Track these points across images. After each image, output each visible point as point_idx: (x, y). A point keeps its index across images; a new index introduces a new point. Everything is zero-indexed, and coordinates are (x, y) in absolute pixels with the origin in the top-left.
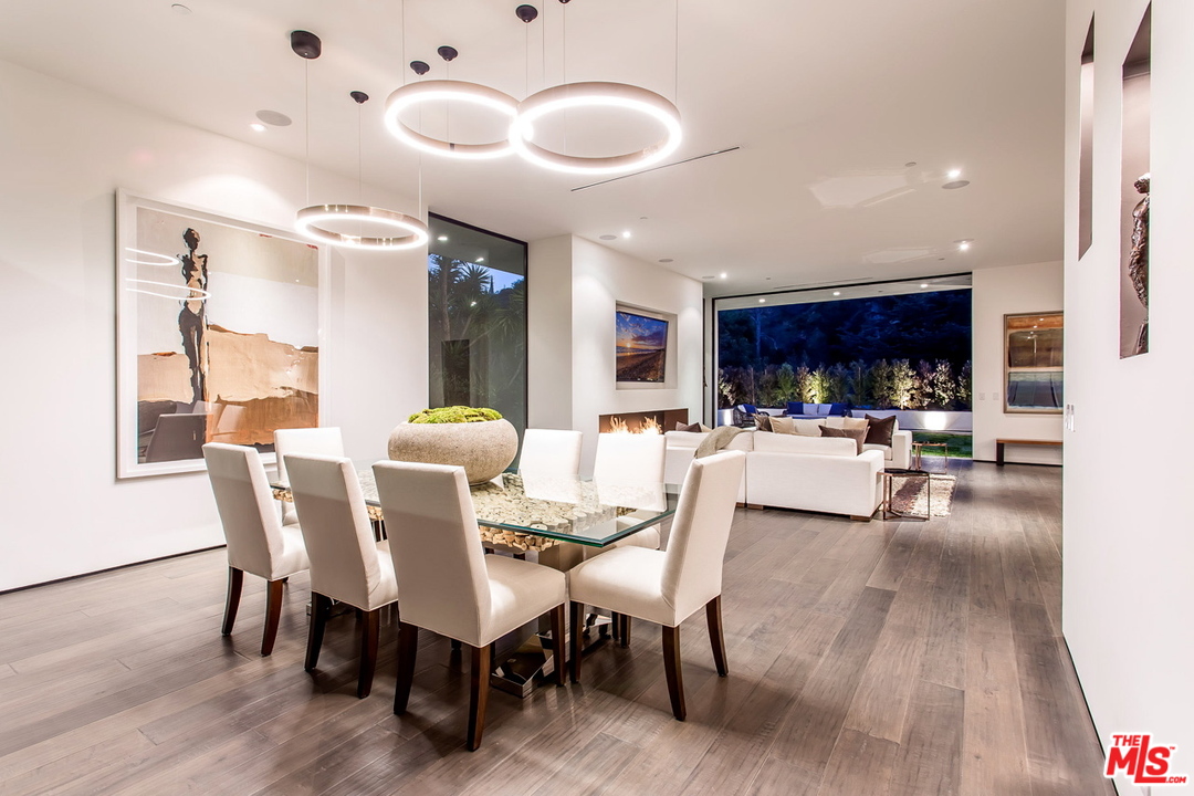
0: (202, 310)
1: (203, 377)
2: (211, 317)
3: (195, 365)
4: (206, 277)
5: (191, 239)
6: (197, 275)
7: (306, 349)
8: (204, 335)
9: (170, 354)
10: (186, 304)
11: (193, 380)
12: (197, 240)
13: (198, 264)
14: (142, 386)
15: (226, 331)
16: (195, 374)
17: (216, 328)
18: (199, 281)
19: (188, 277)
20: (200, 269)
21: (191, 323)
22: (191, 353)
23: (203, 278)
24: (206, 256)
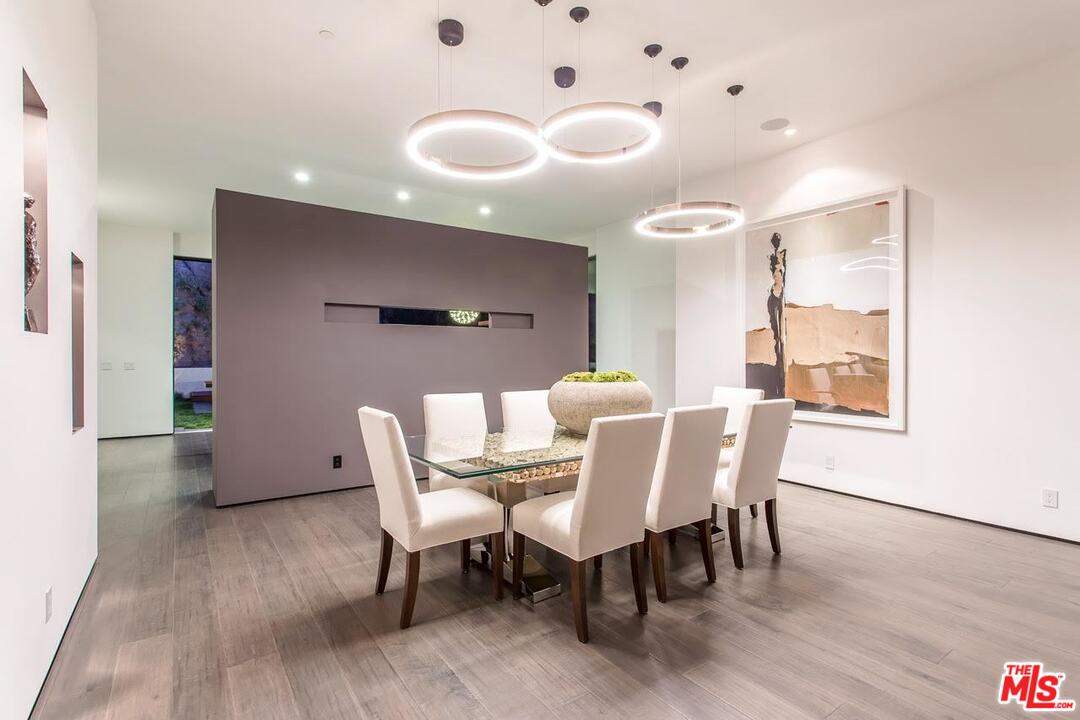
0: (782, 294)
1: (782, 345)
3: (777, 337)
4: (784, 266)
5: (776, 240)
6: (779, 266)
7: (872, 313)
8: (783, 313)
9: (762, 329)
10: (772, 291)
11: (776, 347)
12: (779, 240)
13: (780, 260)
14: (749, 352)
15: (799, 307)
16: (777, 343)
17: (792, 305)
18: (781, 271)
19: (773, 270)
20: (781, 263)
21: (775, 304)
22: (775, 327)
23: (783, 268)
24: (785, 250)
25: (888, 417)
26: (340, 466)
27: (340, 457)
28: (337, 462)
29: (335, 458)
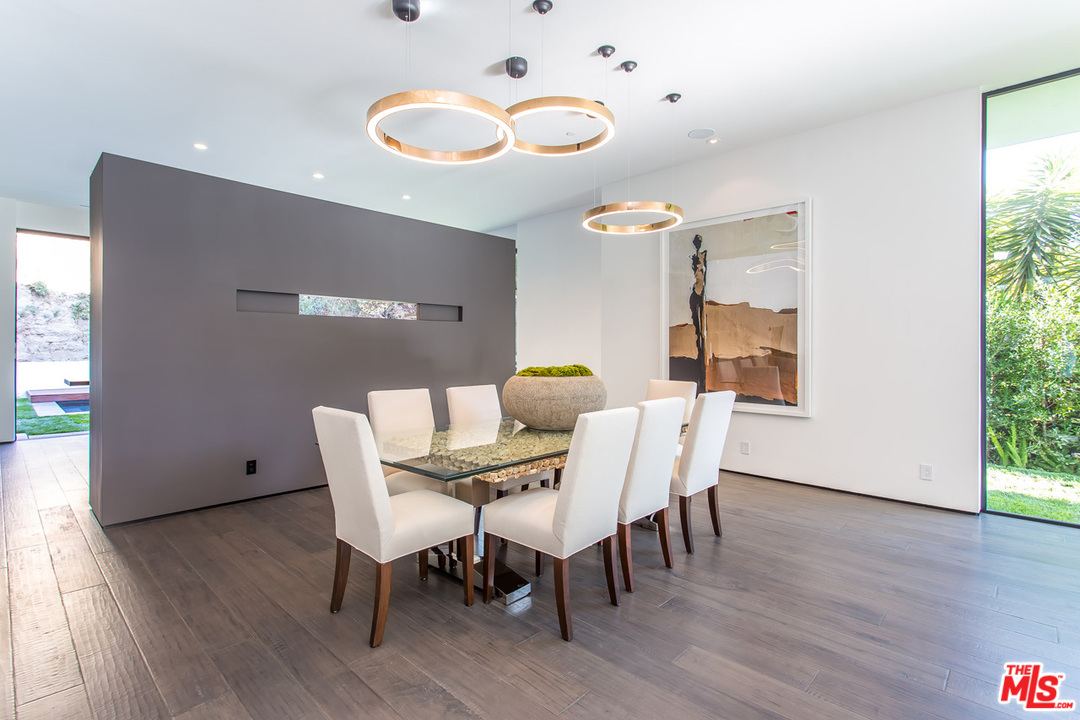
0: (703, 291)
1: (703, 340)
2: (708, 297)
3: (699, 332)
4: (705, 266)
5: (697, 242)
6: (700, 266)
7: (784, 312)
8: (704, 309)
9: (685, 325)
10: (694, 289)
11: (698, 342)
12: (701, 241)
13: (701, 260)
14: (672, 347)
15: (718, 304)
16: (699, 338)
17: (711, 303)
18: (702, 270)
19: (695, 269)
20: (703, 263)
21: (697, 301)
22: (696, 322)
23: (704, 268)
24: (705, 251)
25: (796, 405)
26: (254, 472)
27: (254, 462)
28: (251, 467)
29: (248, 463)
